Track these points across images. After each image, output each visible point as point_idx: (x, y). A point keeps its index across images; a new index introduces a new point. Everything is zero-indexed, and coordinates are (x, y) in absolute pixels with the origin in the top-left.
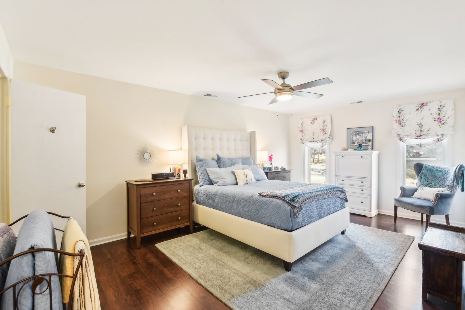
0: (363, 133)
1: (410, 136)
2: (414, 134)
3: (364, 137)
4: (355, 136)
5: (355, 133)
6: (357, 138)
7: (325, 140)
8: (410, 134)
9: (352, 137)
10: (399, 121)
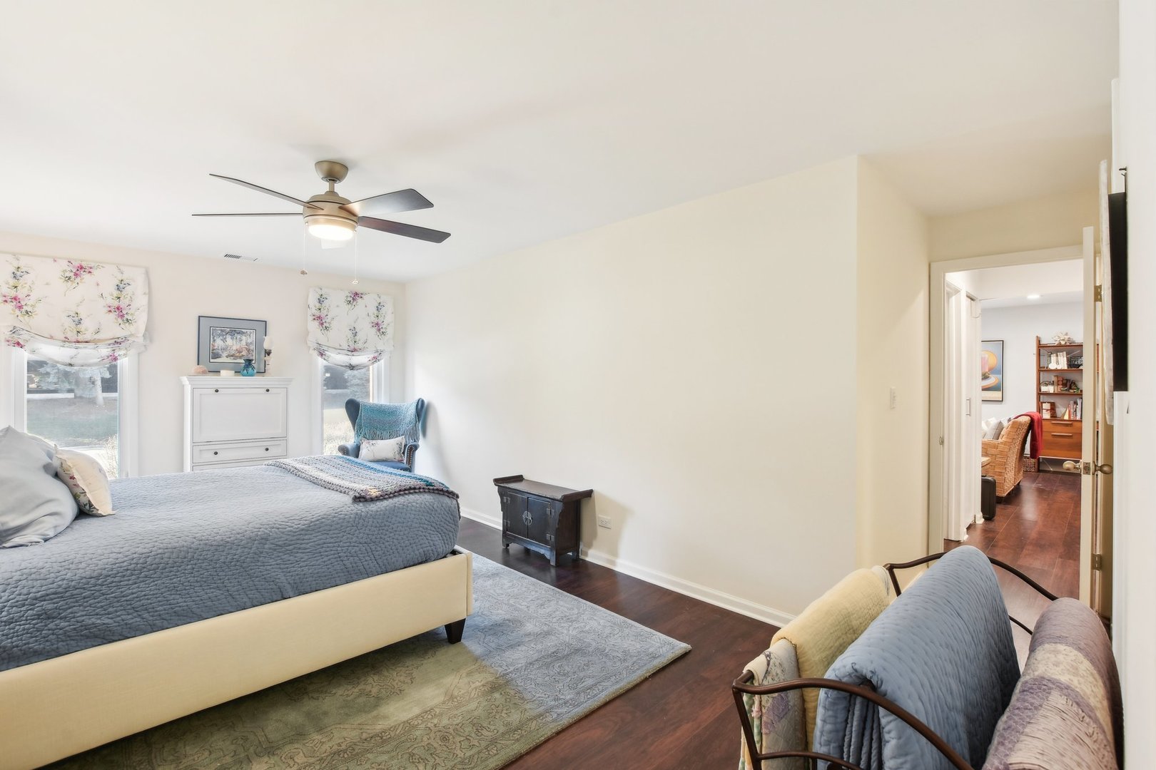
0: (243, 333)
1: (339, 349)
2: (346, 348)
3: (244, 343)
4: (221, 338)
5: (222, 330)
6: (227, 343)
7: (126, 342)
8: (340, 346)
9: (214, 341)
10: (319, 317)
